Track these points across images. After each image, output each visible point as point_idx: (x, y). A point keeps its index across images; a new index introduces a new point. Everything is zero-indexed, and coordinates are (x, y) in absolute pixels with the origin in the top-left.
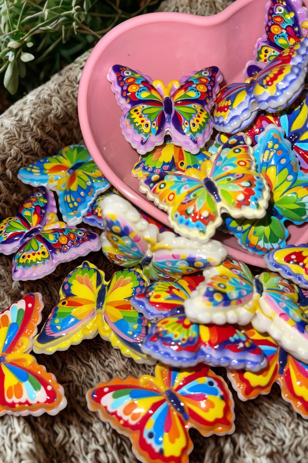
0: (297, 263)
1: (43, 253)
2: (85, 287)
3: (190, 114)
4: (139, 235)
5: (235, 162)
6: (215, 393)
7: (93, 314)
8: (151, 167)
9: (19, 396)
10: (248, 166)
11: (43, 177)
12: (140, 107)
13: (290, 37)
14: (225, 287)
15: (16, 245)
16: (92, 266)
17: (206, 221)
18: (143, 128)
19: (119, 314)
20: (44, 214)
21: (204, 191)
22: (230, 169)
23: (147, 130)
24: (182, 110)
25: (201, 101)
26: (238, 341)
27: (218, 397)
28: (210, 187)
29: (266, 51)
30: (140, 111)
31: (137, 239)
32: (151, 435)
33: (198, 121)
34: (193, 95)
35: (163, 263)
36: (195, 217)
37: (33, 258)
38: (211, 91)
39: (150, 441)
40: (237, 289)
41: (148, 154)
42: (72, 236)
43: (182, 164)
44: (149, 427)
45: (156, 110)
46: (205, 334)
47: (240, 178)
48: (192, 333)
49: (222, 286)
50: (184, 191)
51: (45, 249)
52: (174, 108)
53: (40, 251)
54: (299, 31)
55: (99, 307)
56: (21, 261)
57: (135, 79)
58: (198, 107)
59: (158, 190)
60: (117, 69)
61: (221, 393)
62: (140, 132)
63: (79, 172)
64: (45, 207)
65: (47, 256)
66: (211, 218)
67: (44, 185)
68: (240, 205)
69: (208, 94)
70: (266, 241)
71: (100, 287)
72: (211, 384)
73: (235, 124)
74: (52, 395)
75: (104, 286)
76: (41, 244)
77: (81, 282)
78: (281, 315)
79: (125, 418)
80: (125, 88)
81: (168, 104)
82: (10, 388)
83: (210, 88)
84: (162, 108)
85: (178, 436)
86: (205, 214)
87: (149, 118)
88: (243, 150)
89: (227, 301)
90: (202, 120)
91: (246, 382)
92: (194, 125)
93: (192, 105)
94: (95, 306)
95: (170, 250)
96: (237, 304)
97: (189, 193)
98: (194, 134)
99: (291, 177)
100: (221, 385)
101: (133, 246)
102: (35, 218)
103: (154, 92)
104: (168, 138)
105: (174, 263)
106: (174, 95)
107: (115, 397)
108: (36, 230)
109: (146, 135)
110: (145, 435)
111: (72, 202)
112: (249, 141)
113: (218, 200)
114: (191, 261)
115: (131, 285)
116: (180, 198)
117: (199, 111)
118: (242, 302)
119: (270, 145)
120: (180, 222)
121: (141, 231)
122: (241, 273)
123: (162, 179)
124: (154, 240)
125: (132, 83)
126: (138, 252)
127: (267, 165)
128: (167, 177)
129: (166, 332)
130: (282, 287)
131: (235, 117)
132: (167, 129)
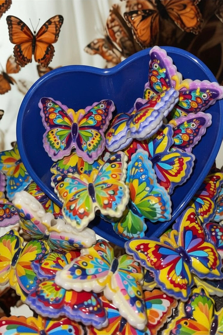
0: (143, 252)
2: (6, 249)
3: (88, 137)
4: (39, 220)
5: (109, 175)
7: (8, 268)
8: (62, 168)
10: (118, 178)
12: (55, 130)
13: (163, 85)
14: (86, 265)
16: (16, 234)
17: (82, 216)
18: (55, 145)
19: (23, 271)
21: (87, 193)
22: (106, 180)
23: (57, 147)
24: (83, 133)
25: (97, 127)
26: (89, 305)
28: (91, 191)
29: (149, 93)
30: (54, 133)
31: (37, 223)
33: (93, 142)
34: (91, 122)
35: (55, 241)
36: (75, 212)
38: (105, 120)
40: (95, 267)
42: (8, 210)
43: (82, 169)
45: (66, 132)
47: (109, 187)
48: (60, 295)
49: (85, 264)
50: (74, 191)
52: (79, 131)
55: (13, 264)
57: (55, 109)
58: (94, 132)
59: (59, 188)
62: (53, 147)
66: (86, 214)
68: (105, 206)
69: (102, 122)
71: (17, 250)
73: (116, 146)
78: (122, 290)
80: (47, 115)
81: (75, 128)
83: (104, 118)
84: (71, 131)
86: (81, 211)
87: (60, 138)
88: (117, 166)
90: (95, 142)
92: (90, 145)
93: (90, 130)
94: (10, 263)
95: (59, 233)
96: (92, 278)
97: (75, 195)
98: (90, 151)
99: (148, 189)
101: (34, 227)
103: (66, 120)
104: (73, 150)
105: (61, 242)
106: (79, 122)
109: (57, 149)
112: (126, 158)
113: (94, 201)
114: (71, 242)
115: (36, 252)
116: (70, 197)
117: (94, 135)
118: (96, 277)
119: (136, 164)
120: (67, 214)
121: (40, 218)
122: (105, 255)
123: (63, 180)
124: (49, 224)
125: (52, 112)
126: (38, 231)
127: (134, 177)
128: (66, 179)
129: (42, 291)
130: (131, 268)
131: (116, 141)
132: (74, 145)
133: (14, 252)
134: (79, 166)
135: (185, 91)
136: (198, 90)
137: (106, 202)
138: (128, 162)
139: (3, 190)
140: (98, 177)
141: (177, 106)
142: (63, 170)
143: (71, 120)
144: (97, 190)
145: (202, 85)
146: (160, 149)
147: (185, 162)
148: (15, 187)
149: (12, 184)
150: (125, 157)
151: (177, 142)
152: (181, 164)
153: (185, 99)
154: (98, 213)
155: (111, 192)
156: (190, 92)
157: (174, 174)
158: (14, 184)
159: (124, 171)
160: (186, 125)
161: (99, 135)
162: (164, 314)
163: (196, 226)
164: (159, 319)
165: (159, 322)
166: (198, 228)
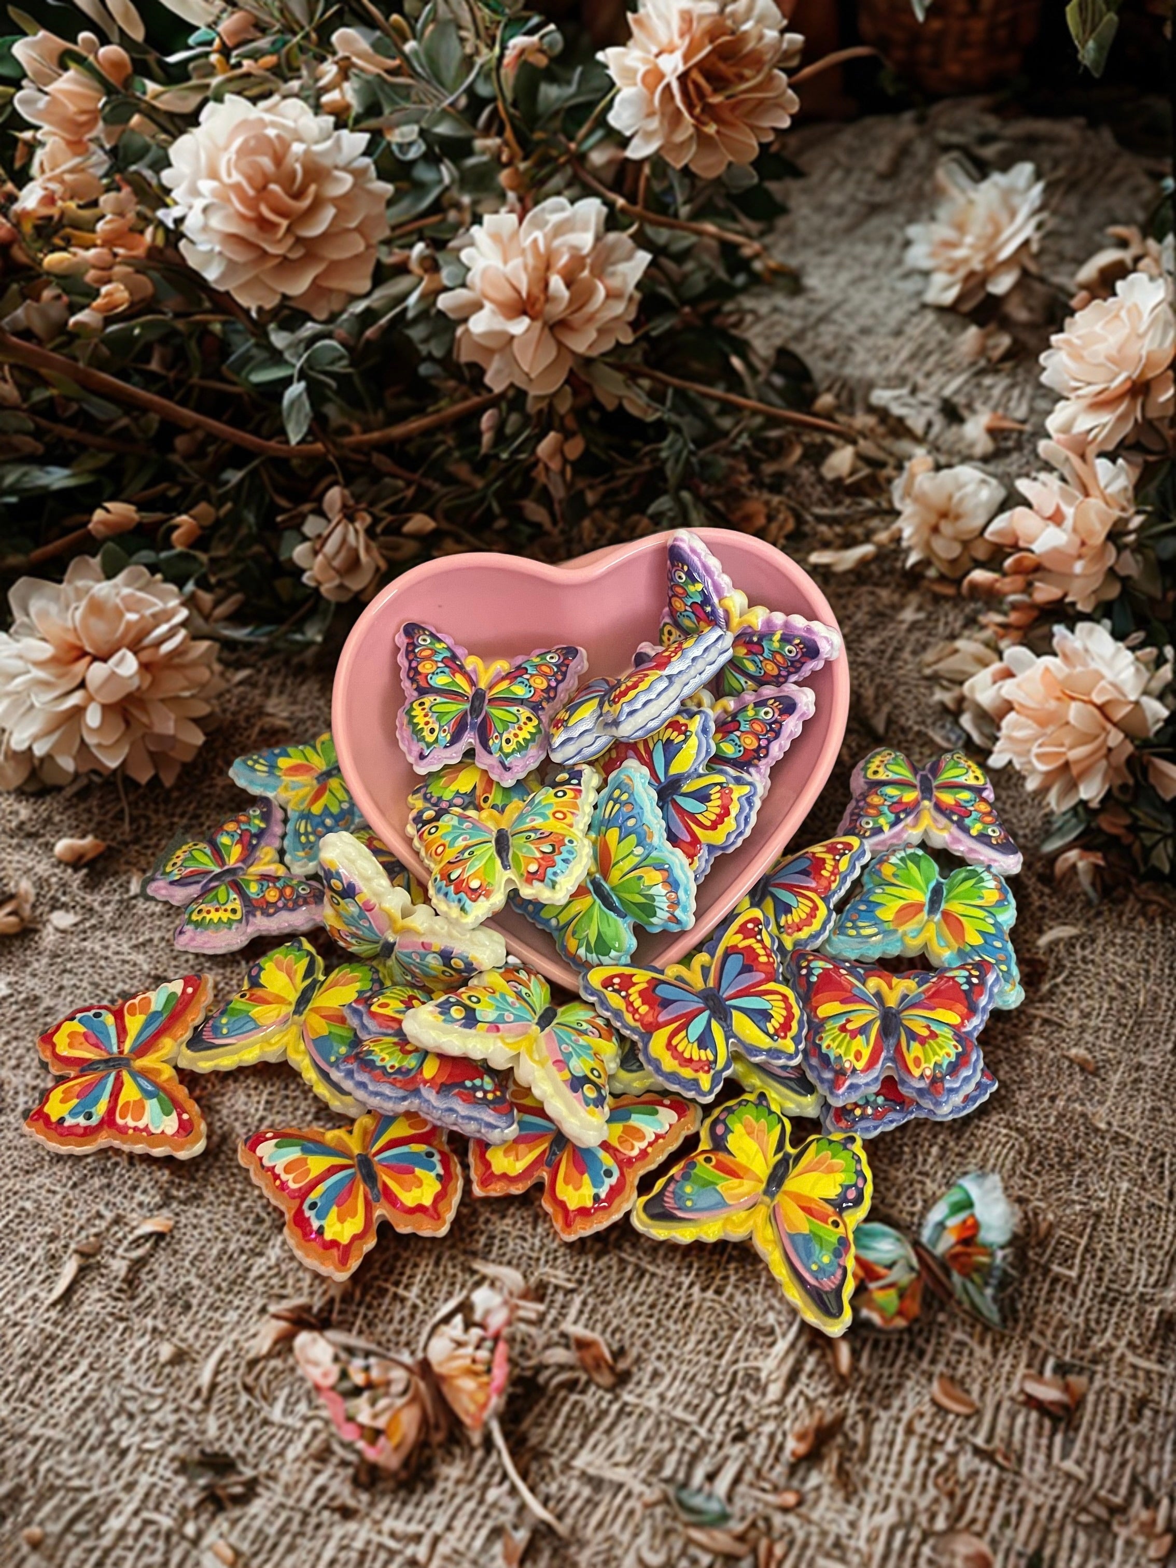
0: (618, 991)
1: (234, 911)
2: (282, 978)
3: (506, 724)
4: (374, 900)
5: (549, 812)
6: (432, 1168)
7: (284, 1020)
8: (436, 795)
9: (138, 1117)
10: (569, 821)
11: (271, 781)
12: (428, 700)
13: (698, 619)
14: (478, 1003)
15: (194, 890)
16: (307, 946)
17: (476, 894)
18: (426, 733)
19: (321, 1027)
20: (254, 848)
21: (490, 849)
22: (538, 822)
23: (430, 738)
24: (497, 713)
26: (475, 1088)
27: (433, 1174)
28: (502, 843)
29: (670, 633)
31: (368, 908)
32: (313, 1206)
34: (520, 691)
35: (409, 956)
36: (460, 886)
37: (215, 916)
39: (308, 1213)
40: (499, 1008)
42: (288, 891)
43: (486, 800)
44: (313, 1196)
45: (455, 708)
46: (430, 1069)
47: (543, 838)
48: (411, 1062)
49: (475, 1000)
50: (460, 843)
51: (237, 905)
52: (486, 708)
53: (229, 906)
54: (714, 613)
55: (298, 1011)
56: (195, 917)
57: (435, 652)
58: (525, 712)
59: (426, 836)
60: (411, 630)
61: (440, 1170)
63: (334, 783)
64: (260, 834)
65: (238, 916)
66: (483, 891)
68: (531, 878)
70: (589, 950)
71: (308, 982)
72: (430, 1155)
73: (570, 750)
74: (185, 1128)
75: (315, 982)
76: (233, 896)
77: (279, 966)
78: (556, 1062)
79: (284, 1177)
82: (127, 1104)
84: (467, 706)
85: (354, 1214)
86: (475, 884)
87: (438, 720)
88: (570, 794)
89: (471, 1020)
90: (524, 734)
91: (488, 1165)
92: (508, 741)
93: (514, 709)
94: (292, 1008)
95: (419, 934)
96: (490, 1029)
97: (466, 848)
98: (507, 755)
99: (639, 850)
100: (445, 1163)
101: (361, 916)
102: (236, 851)
103: (459, 679)
105: (423, 958)
106: (491, 688)
107: (277, 1146)
108: (232, 871)
109: (429, 745)
110: (305, 1206)
111: (306, 834)
112: (595, 781)
113: (505, 867)
114: (446, 956)
115: (358, 986)
116: (450, 854)
117: (523, 719)
118: (498, 1030)
119: (617, 793)
120: (439, 890)
121: (376, 895)
122: (524, 991)
123: (437, 818)
124: (397, 914)
125: (428, 658)
126: (370, 929)
127: (608, 823)
128: (446, 818)
129: (370, 1052)
130: (585, 1026)
131: (569, 739)
132: (469, 739)
133: (303, 985)
134: (479, 792)
135: (752, 635)
136: (777, 637)
137: (533, 868)
138: (599, 791)
139: (277, 844)
140: (521, 817)
141: (733, 664)
142: (440, 799)
143: (472, 683)
144: (515, 842)
145: (786, 625)
146: (684, 762)
147: (735, 796)
148: (312, 838)
149: (303, 829)
150: (592, 778)
151: (729, 750)
152: (726, 800)
153: (750, 652)
154: (513, 896)
155: (547, 849)
156: (761, 639)
157: (709, 823)
158: (310, 829)
159: (589, 809)
160: (751, 713)
161: (535, 722)
162: (658, 1137)
163: (757, 946)
164: (643, 1145)
165: (644, 1153)
166: (761, 952)
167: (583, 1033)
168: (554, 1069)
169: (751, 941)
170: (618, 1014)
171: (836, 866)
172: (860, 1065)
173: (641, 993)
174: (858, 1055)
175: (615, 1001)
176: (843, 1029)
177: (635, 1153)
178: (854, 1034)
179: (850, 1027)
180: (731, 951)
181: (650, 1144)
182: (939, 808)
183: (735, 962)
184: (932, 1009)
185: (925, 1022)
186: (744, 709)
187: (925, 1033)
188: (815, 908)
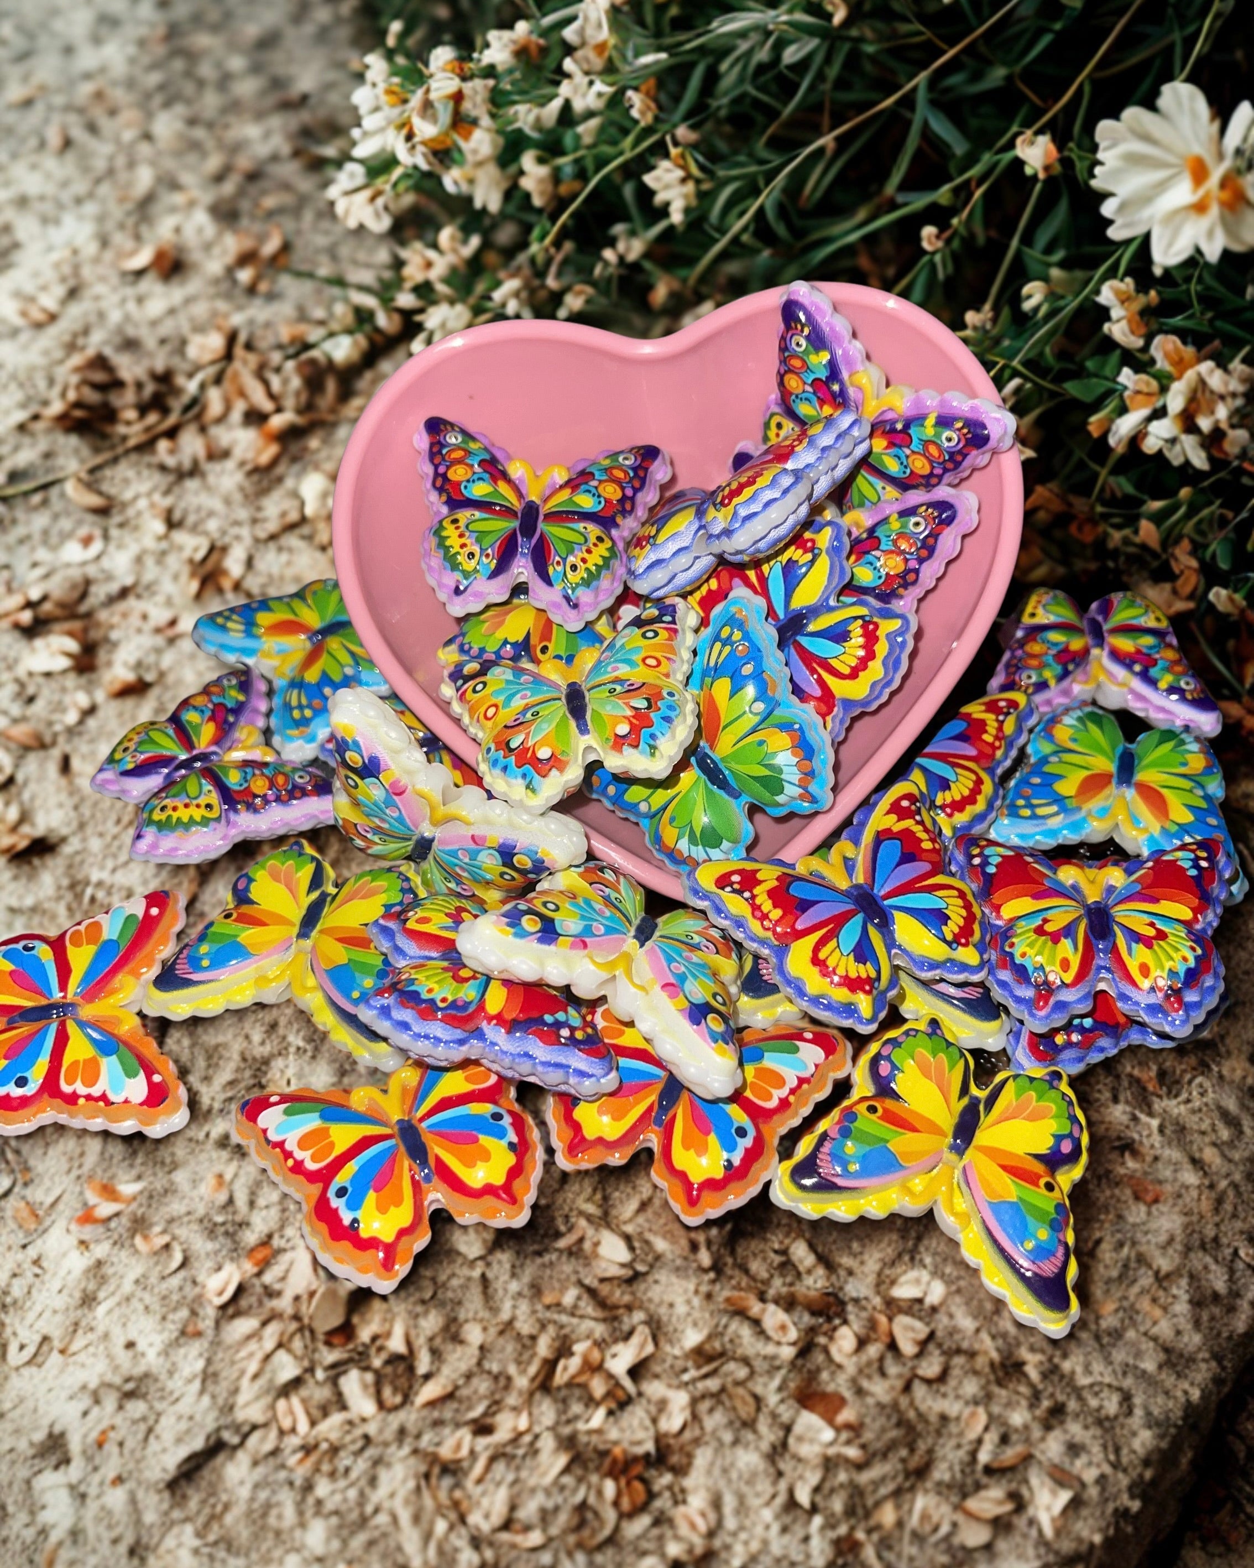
0: (739, 892)
1: (209, 806)
2: (281, 889)
3: (570, 544)
4: (404, 781)
5: (637, 658)
6: (501, 1134)
7: (286, 946)
8: (476, 647)
9: (91, 1080)
10: (664, 668)
11: (250, 643)
12: (464, 515)
13: (822, 402)
14: (556, 911)
15: (154, 781)
16: (309, 850)
17: (545, 766)
18: (463, 560)
19: (340, 954)
20: (232, 726)
21: (560, 708)
22: (623, 671)
23: (468, 566)
24: (554, 531)
25: (605, 520)
26: (558, 1025)
27: (504, 1143)
28: (575, 701)
29: (779, 426)
30: (462, 523)
31: (397, 791)
32: (341, 1192)
33: (584, 561)
34: (586, 502)
35: (453, 854)
36: (524, 756)
37: (184, 814)
38: (632, 499)
39: (335, 1203)
40: (583, 918)
41: (468, 617)
42: (281, 780)
43: (544, 650)
44: (343, 1178)
45: (502, 526)
46: (496, 1000)
47: (633, 690)
48: (469, 993)
49: (552, 907)
50: (518, 703)
51: (215, 798)
52: (542, 526)
53: (203, 801)
54: (843, 392)
55: (304, 933)
56: (157, 816)
57: (468, 453)
58: (593, 530)
59: (469, 695)
60: (435, 426)
61: (512, 1137)
62: (455, 566)
63: (334, 643)
64: (238, 710)
65: (215, 814)
66: (556, 762)
67: (250, 661)
68: (619, 742)
69: (623, 506)
70: (693, 840)
71: (315, 895)
72: (497, 1117)
73: (659, 576)
74: (157, 1093)
75: (324, 896)
76: (207, 786)
77: (275, 876)
78: (666, 986)
79: (299, 1155)
80: (442, 469)
81: (530, 515)
82: (75, 1063)
83: (629, 492)
84: (515, 524)
85: (398, 1202)
86: (544, 753)
87: (478, 541)
88: (663, 634)
89: (549, 932)
90: (595, 559)
91: (576, 1127)
92: (574, 568)
93: (580, 526)
94: (295, 930)
95: (468, 824)
96: (573, 946)
97: (526, 709)
98: (572, 587)
99: (760, 706)
100: (519, 1125)
101: (389, 803)
102: (208, 731)
103: (503, 487)
104: (520, 589)
105: (473, 855)
106: (546, 501)
107: (287, 1113)
108: (204, 757)
109: (466, 575)
110: (331, 1193)
111: (300, 707)
112: (692, 619)
113: (583, 729)
114: (507, 853)
115: (383, 899)
116: (507, 715)
117: (592, 539)
118: (585, 945)
119: (725, 632)
120: (495, 763)
121: (409, 773)
122: (613, 895)
123: (483, 671)
124: (437, 797)
125: (460, 461)
126: (400, 820)
127: (715, 672)
128: (496, 671)
129: (412, 981)
130: (697, 939)
131: (658, 562)
132: (522, 569)
133: (308, 900)
134: (534, 640)
135: (894, 422)
136: (931, 420)
137: (623, 729)
138: (696, 631)
139: (261, 723)
140: (598, 665)
141: (865, 463)
142: (482, 650)
143: (520, 495)
144: (594, 701)
145: (943, 403)
146: (806, 595)
147: (881, 633)
148: (308, 713)
149: (294, 702)
150: (689, 615)
151: (865, 576)
152: (871, 638)
153: (891, 445)
154: (593, 768)
155: (641, 704)
156: (907, 426)
157: (846, 671)
158: (304, 701)
159: (686, 655)
160: (895, 524)
161: (608, 544)
162: (801, 1081)
163: (917, 829)
164: (784, 1092)
165: (784, 1104)
166: (923, 836)
167: (696, 947)
168: (664, 996)
169: (908, 823)
170: (739, 923)
171: (1000, 729)
172: (1069, 977)
173: (771, 894)
174: (1065, 964)
175: (736, 904)
176: (1040, 931)
177: (773, 1104)
178: (1055, 938)
179: (1049, 928)
180: (882, 836)
181: (793, 1092)
182: (1116, 655)
183: (892, 850)
184: (1155, 900)
185: (1148, 919)
186: (885, 521)
187: (1151, 932)
188: (979, 782)
